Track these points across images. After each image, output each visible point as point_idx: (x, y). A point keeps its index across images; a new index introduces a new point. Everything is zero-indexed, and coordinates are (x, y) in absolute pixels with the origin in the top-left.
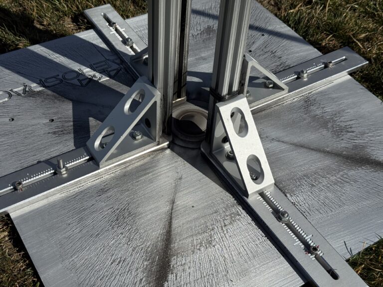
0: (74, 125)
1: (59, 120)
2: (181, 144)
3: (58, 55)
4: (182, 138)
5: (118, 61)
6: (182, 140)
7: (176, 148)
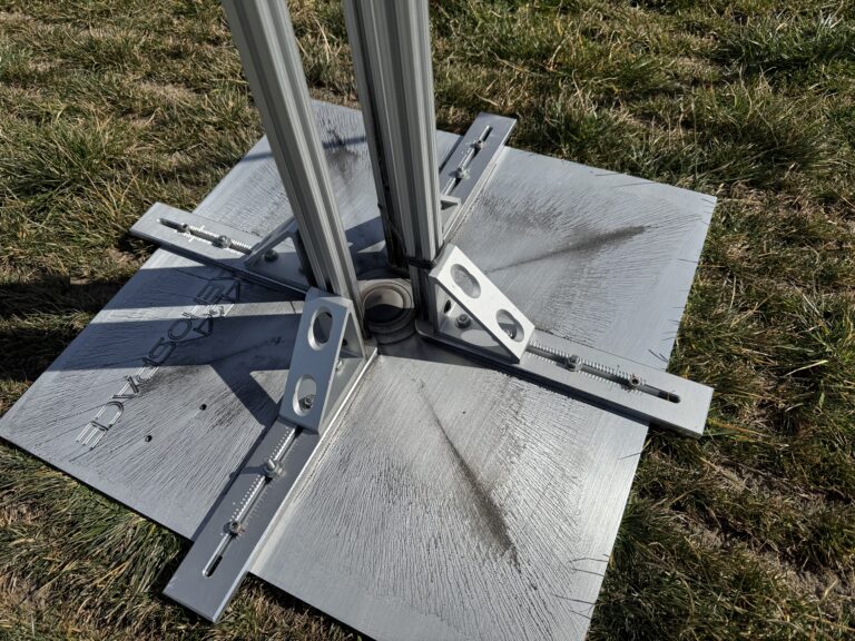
0: (238, 395)
1: (213, 400)
2: (389, 340)
3: (140, 310)
4: (384, 332)
5: (227, 275)
6: (386, 335)
7: (388, 349)
